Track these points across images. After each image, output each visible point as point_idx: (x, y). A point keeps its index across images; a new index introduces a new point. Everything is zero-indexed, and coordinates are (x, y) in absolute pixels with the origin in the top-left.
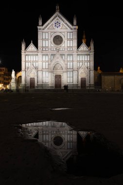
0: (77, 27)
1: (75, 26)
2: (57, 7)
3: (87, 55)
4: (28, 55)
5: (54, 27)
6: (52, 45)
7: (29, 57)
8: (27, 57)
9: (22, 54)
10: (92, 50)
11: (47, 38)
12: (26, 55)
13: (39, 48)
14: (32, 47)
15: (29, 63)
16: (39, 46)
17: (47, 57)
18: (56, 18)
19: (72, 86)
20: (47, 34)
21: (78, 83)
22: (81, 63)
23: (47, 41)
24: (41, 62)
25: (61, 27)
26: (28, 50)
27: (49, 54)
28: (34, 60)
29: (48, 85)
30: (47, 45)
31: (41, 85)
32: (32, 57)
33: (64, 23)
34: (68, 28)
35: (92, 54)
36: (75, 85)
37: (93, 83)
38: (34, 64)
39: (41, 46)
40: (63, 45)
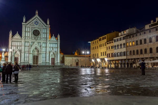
0: (49, 26)
1: (48, 25)
2: (37, 12)
3: (56, 44)
4: (14, 41)
5: (34, 25)
6: (32, 36)
7: (15, 43)
8: (13, 42)
9: (9, 40)
10: (59, 41)
11: (29, 31)
12: (12, 41)
13: (22, 37)
14: (17, 36)
15: (15, 47)
16: (22, 36)
17: (28, 43)
18: (36, 19)
19: (45, 63)
20: (29, 28)
21: (49, 61)
22: (52, 49)
23: (29, 33)
24: (24, 47)
25: (39, 25)
26: (14, 38)
27: (30, 42)
28: (19, 45)
29: (29, 63)
30: (28, 36)
31: (23, 62)
32: (17, 43)
33: (41, 23)
34: (43, 25)
35: (59, 43)
36: (47, 63)
37: (59, 62)
38: (19, 48)
39: (24, 36)
40: (40, 36)
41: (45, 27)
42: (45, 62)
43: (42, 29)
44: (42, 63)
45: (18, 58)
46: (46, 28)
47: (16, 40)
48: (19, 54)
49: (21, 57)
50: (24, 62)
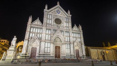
3: (78, 33)
4: (33, 27)
5: (56, 13)
6: (54, 24)
7: (34, 29)
8: (32, 29)
9: (28, 25)
11: (51, 18)
12: (31, 27)
13: (44, 24)
14: (37, 22)
15: (34, 34)
16: (44, 22)
17: (50, 31)
18: (58, 8)
19: (70, 56)
20: (51, 16)
21: (74, 53)
22: (75, 39)
23: (50, 21)
24: (45, 35)
25: (60, 14)
26: (34, 24)
27: (51, 29)
28: (39, 32)
29: (50, 55)
30: (50, 23)
31: (42, 55)
32: (37, 29)
33: (62, 12)
34: (65, 15)
35: (82, 33)
36: (72, 55)
37: (85, 54)
38: (38, 35)
39: (46, 22)
40: (62, 25)
41: (66, 17)
42: (70, 54)
43: (64, 18)
44: (66, 55)
45: (36, 48)
46: (68, 17)
47: (36, 26)
48: (38, 43)
49: (40, 47)
50: (44, 55)
